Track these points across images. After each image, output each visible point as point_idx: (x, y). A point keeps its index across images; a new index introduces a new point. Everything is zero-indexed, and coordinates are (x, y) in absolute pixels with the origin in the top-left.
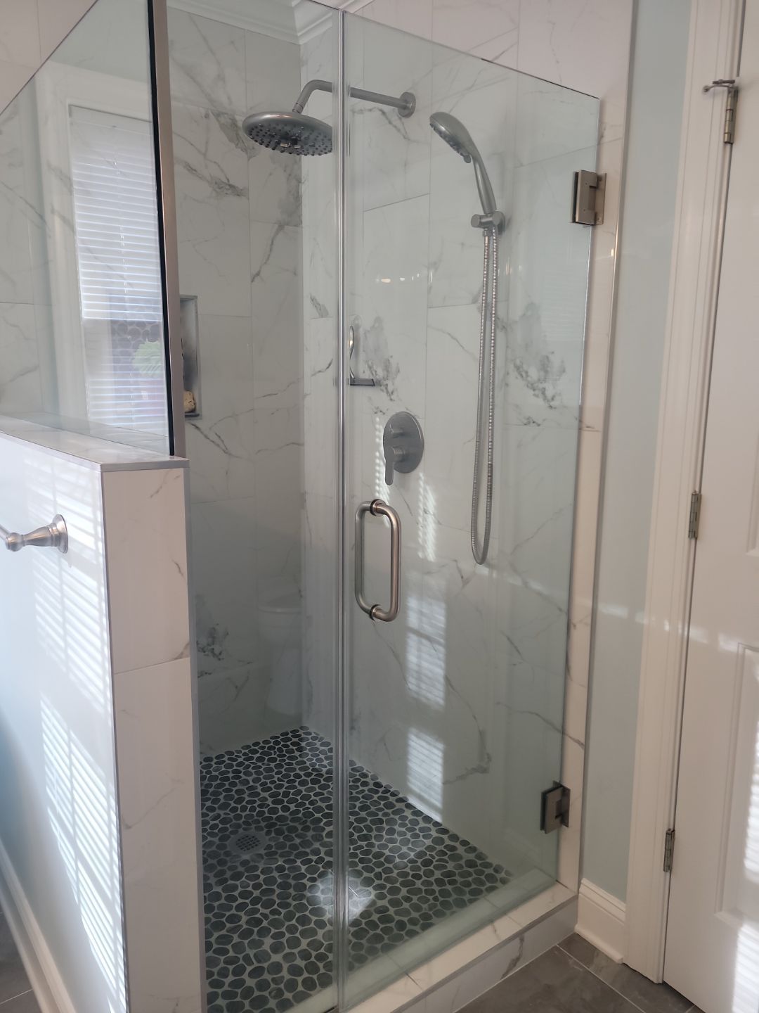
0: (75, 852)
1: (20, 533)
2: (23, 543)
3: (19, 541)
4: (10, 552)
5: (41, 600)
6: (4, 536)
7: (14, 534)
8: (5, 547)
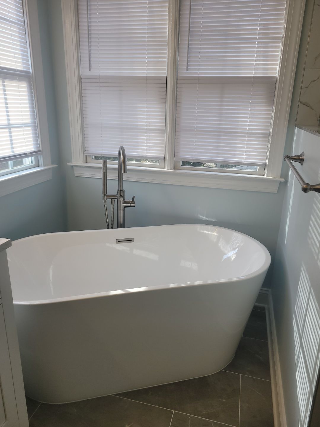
0: (300, 344)
1: (310, 184)
2: (311, 190)
3: (309, 187)
4: (303, 192)
5: (314, 220)
6: (302, 184)
7: (307, 184)
8: (301, 189)
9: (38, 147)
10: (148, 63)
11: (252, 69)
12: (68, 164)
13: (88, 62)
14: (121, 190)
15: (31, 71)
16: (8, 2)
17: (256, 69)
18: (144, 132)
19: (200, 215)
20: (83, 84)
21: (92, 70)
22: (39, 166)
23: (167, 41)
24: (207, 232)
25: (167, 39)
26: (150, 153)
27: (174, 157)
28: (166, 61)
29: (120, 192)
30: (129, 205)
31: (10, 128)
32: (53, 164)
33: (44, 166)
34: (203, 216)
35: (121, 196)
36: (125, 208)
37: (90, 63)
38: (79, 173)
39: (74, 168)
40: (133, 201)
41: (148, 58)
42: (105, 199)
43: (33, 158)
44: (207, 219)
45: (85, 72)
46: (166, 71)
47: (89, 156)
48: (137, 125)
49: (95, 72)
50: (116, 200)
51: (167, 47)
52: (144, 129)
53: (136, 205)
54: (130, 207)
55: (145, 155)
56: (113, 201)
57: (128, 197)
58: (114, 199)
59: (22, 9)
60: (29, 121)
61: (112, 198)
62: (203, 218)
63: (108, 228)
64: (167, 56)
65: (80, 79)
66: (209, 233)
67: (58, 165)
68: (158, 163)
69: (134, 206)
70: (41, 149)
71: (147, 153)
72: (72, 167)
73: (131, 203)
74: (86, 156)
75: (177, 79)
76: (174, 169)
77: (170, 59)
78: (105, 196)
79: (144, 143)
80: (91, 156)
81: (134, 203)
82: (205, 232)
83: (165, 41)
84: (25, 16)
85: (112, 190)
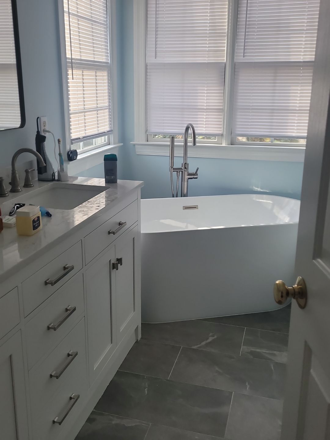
9: (110, 127)
10: (209, 51)
11: (300, 55)
12: (131, 143)
13: (155, 52)
14: (186, 162)
15: (109, 61)
16: (83, 2)
17: (304, 55)
18: (204, 112)
19: (255, 187)
20: (148, 71)
21: (157, 58)
22: (109, 144)
23: (227, 33)
24: (262, 201)
25: (226, 31)
26: (208, 130)
27: (231, 133)
28: (225, 49)
29: (185, 165)
30: (193, 177)
31: (97, 111)
32: (119, 142)
33: (114, 144)
34: (258, 188)
35: (186, 168)
36: (189, 180)
37: (156, 52)
38: (140, 151)
39: (136, 146)
40: (196, 174)
41: (209, 47)
42: (172, 171)
43: (106, 137)
44: (262, 190)
45: (151, 60)
46: (225, 58)
47: (149, 134)
48: (197, 106)
49: (159, 60)
50: (181, 172)
51: (226, 38)
52: (204, 109)
53: (198, 176)
54: (193, 179)
55: (204, 133)
56: (179, 173)
57: (192, 170)
58: (180, 171)
59: (106, 11)
60: (107, 104)
61: (177, 170)
62: (258, 190)
63: (173, 197)
64: (226, 45)
65: (146, 66)
66: (264, 201)
67: (123, 143)
68: (215, 139)
69: (197, 178)
70: (112, 129)
71: (206, 130)
72: (134, 145)
73: (194, 175)
74: (147, 135)
75: (235, 65)
76: (231, 145)
77: (229, 47)
78: (172, 169)
79: (203, 121)
80: (151, 135)
81: (197, 175)
82: (260, 200)
83: (224, 33)
84: (108, 17)
85: (178, 163)
